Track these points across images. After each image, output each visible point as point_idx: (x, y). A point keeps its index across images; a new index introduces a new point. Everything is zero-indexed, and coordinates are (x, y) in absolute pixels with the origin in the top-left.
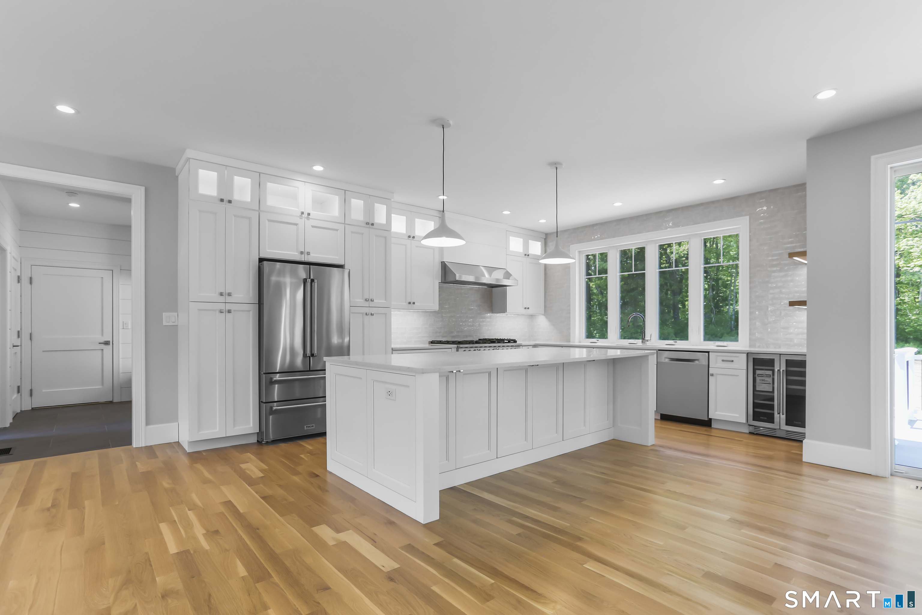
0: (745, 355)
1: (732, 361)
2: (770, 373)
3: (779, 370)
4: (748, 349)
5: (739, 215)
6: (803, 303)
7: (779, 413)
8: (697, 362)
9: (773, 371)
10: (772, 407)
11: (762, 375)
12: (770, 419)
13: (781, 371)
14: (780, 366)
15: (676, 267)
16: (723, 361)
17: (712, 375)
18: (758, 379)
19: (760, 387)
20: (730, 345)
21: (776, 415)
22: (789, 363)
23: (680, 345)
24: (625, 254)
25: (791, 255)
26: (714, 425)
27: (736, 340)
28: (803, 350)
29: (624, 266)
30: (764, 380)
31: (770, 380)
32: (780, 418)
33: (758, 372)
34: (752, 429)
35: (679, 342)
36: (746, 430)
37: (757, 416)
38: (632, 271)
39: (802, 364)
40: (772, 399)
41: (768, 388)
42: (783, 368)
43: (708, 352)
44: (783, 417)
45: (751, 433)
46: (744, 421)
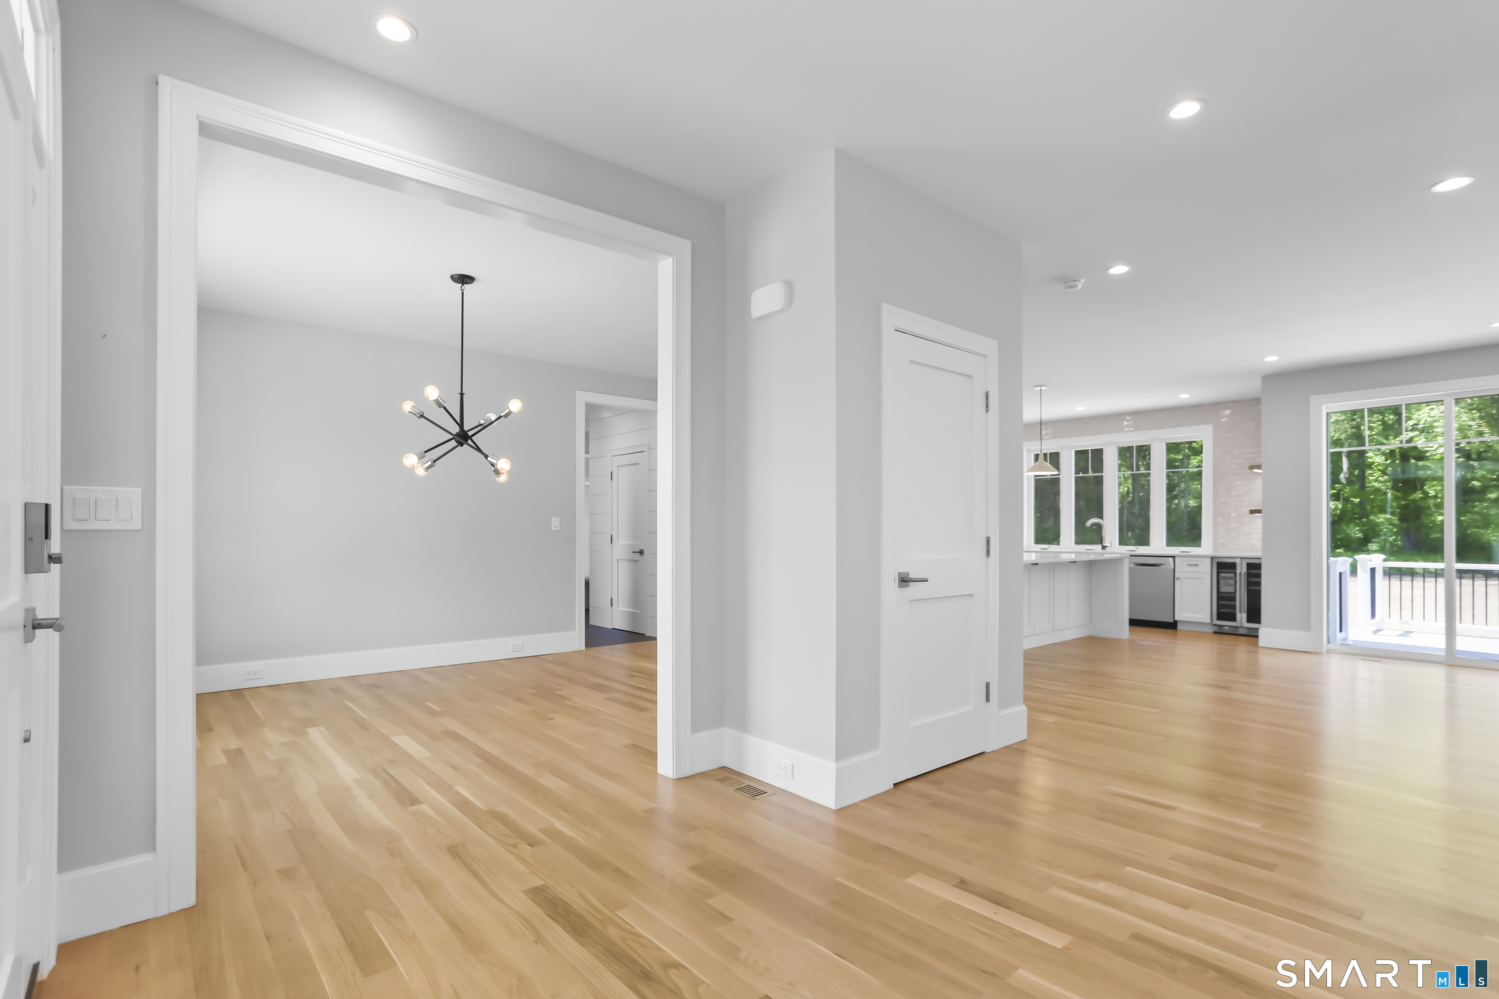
0: (1209, 560)
1: (1197, 565)
2: (1232, 575)
3: (1240, 573)
4: (1211, 553)
5: (1203, 423)
6: (1259, 511)
7: (1240, 612)
8: (1162, 567)
9: (1235, 574)
10: (1234, 607)
11: (1224, 578)
12: (1233, 618)
13: (1243, 573)
14: (1242, 569)
15: (1136, 471)
16: (1189, 565)
17: (1178, 579)
18: (1222, 582)
19: (1224, 589)
20: (1193, 550)
21: (1238, 615)
22: (1250, 566)
23: (1142, 550)
24: (1081, 455)
25: (1252, 468)
26: (1179, 627)
27: (1200, 546)
28: (1258, 554)
29: (1080, 467)
30: (1226, 583)
31: (1232, 582)
32: (1242, 617)
33: (1222, 575)
34: (1216, 629)
35: (1141, 548)
36: (1210, 630)
37: (1220, 616)
38: (1088, 473)
39: (1258, 566)
40: (1234, 599)
41: (1231, 590)
42: (1245, 570)
43: (1174, 557)
44: (1245, 615)
45: (1215, 632)
46: (1208, 620)
